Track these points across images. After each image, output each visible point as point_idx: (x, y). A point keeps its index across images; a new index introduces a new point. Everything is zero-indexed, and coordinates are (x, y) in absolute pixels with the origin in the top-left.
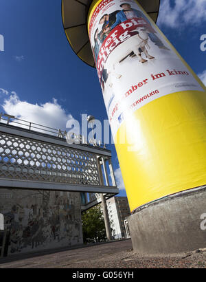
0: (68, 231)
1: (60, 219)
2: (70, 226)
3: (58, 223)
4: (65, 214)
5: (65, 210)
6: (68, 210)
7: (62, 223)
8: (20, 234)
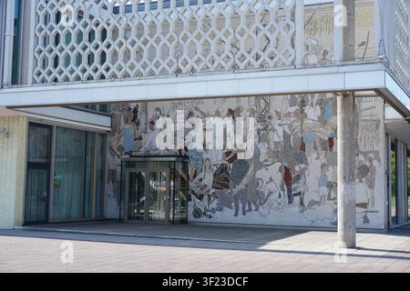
7: (315, 161)
8: (208, 179)
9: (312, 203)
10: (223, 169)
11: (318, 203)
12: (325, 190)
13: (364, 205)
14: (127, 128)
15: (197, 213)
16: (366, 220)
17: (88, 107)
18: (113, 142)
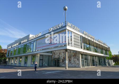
0: (74, 61)
1: (72, 56)
2: (75, 59)
3: (71, 58)
4: (73, 54)
5: (73, 53)
6: (74, 53)
7: (72, 58)
8: (61, 61)
9: (72, 64)
10: (63, 59)
11: (73, 64)
12: (74, 62)
13: (78, 64)
14: (54, 55)
15: (61, 65)
16: (78, 66)
17: (47, 52)
18: (52, 57)
